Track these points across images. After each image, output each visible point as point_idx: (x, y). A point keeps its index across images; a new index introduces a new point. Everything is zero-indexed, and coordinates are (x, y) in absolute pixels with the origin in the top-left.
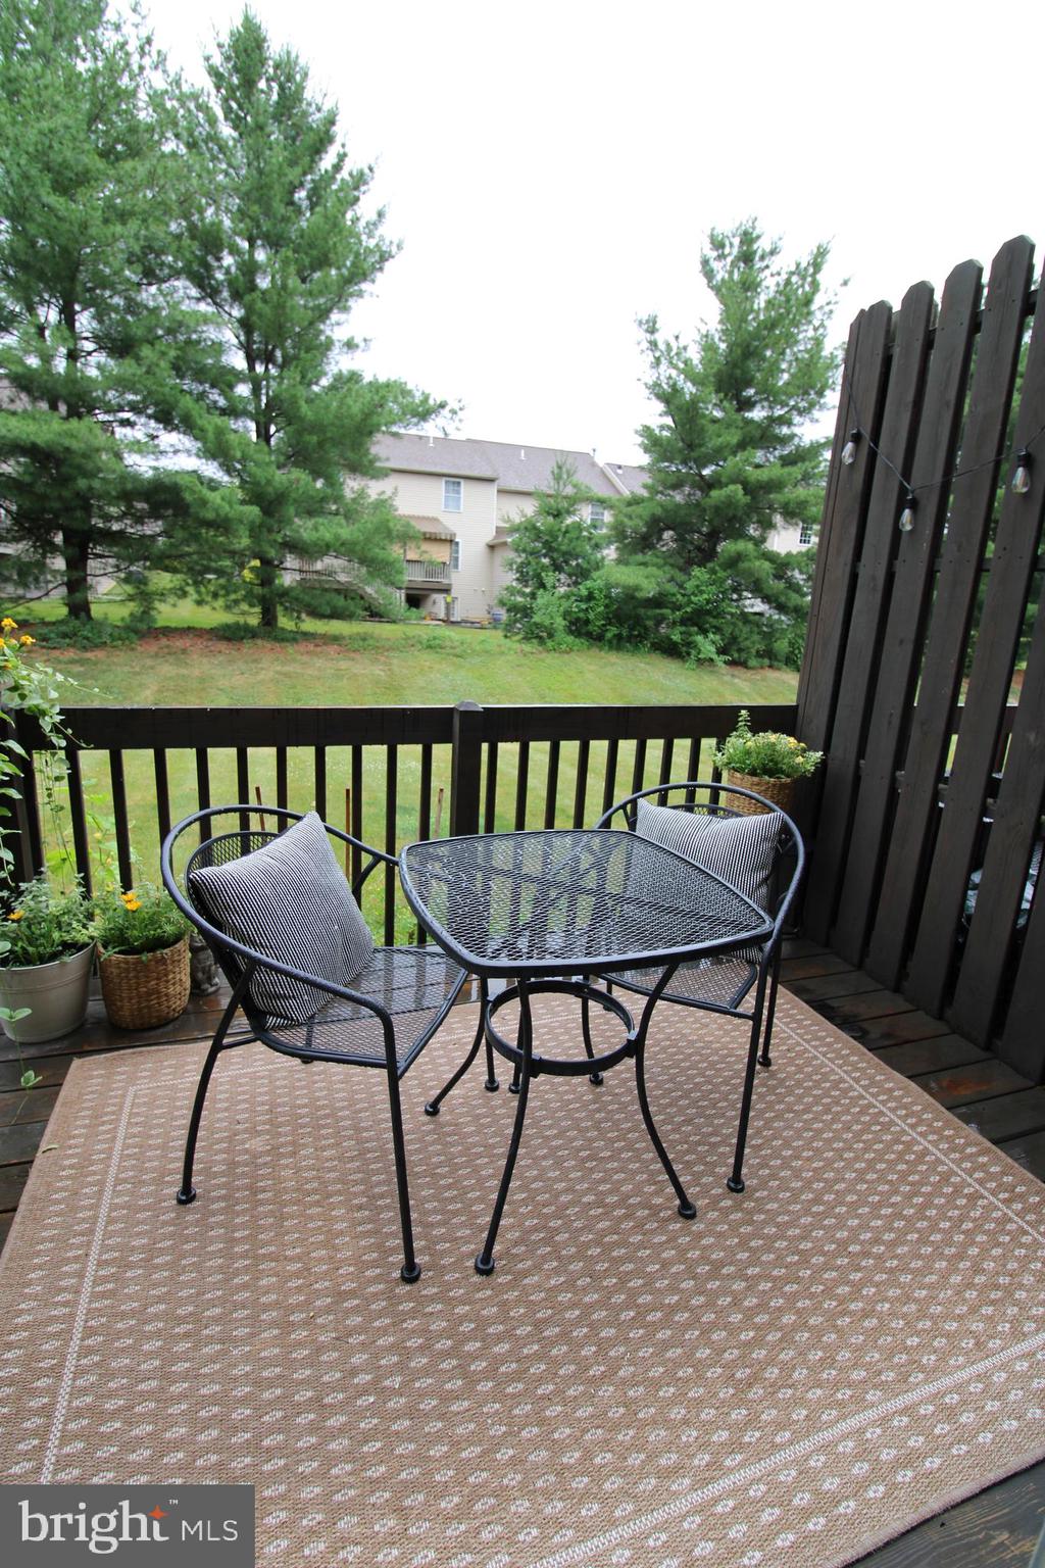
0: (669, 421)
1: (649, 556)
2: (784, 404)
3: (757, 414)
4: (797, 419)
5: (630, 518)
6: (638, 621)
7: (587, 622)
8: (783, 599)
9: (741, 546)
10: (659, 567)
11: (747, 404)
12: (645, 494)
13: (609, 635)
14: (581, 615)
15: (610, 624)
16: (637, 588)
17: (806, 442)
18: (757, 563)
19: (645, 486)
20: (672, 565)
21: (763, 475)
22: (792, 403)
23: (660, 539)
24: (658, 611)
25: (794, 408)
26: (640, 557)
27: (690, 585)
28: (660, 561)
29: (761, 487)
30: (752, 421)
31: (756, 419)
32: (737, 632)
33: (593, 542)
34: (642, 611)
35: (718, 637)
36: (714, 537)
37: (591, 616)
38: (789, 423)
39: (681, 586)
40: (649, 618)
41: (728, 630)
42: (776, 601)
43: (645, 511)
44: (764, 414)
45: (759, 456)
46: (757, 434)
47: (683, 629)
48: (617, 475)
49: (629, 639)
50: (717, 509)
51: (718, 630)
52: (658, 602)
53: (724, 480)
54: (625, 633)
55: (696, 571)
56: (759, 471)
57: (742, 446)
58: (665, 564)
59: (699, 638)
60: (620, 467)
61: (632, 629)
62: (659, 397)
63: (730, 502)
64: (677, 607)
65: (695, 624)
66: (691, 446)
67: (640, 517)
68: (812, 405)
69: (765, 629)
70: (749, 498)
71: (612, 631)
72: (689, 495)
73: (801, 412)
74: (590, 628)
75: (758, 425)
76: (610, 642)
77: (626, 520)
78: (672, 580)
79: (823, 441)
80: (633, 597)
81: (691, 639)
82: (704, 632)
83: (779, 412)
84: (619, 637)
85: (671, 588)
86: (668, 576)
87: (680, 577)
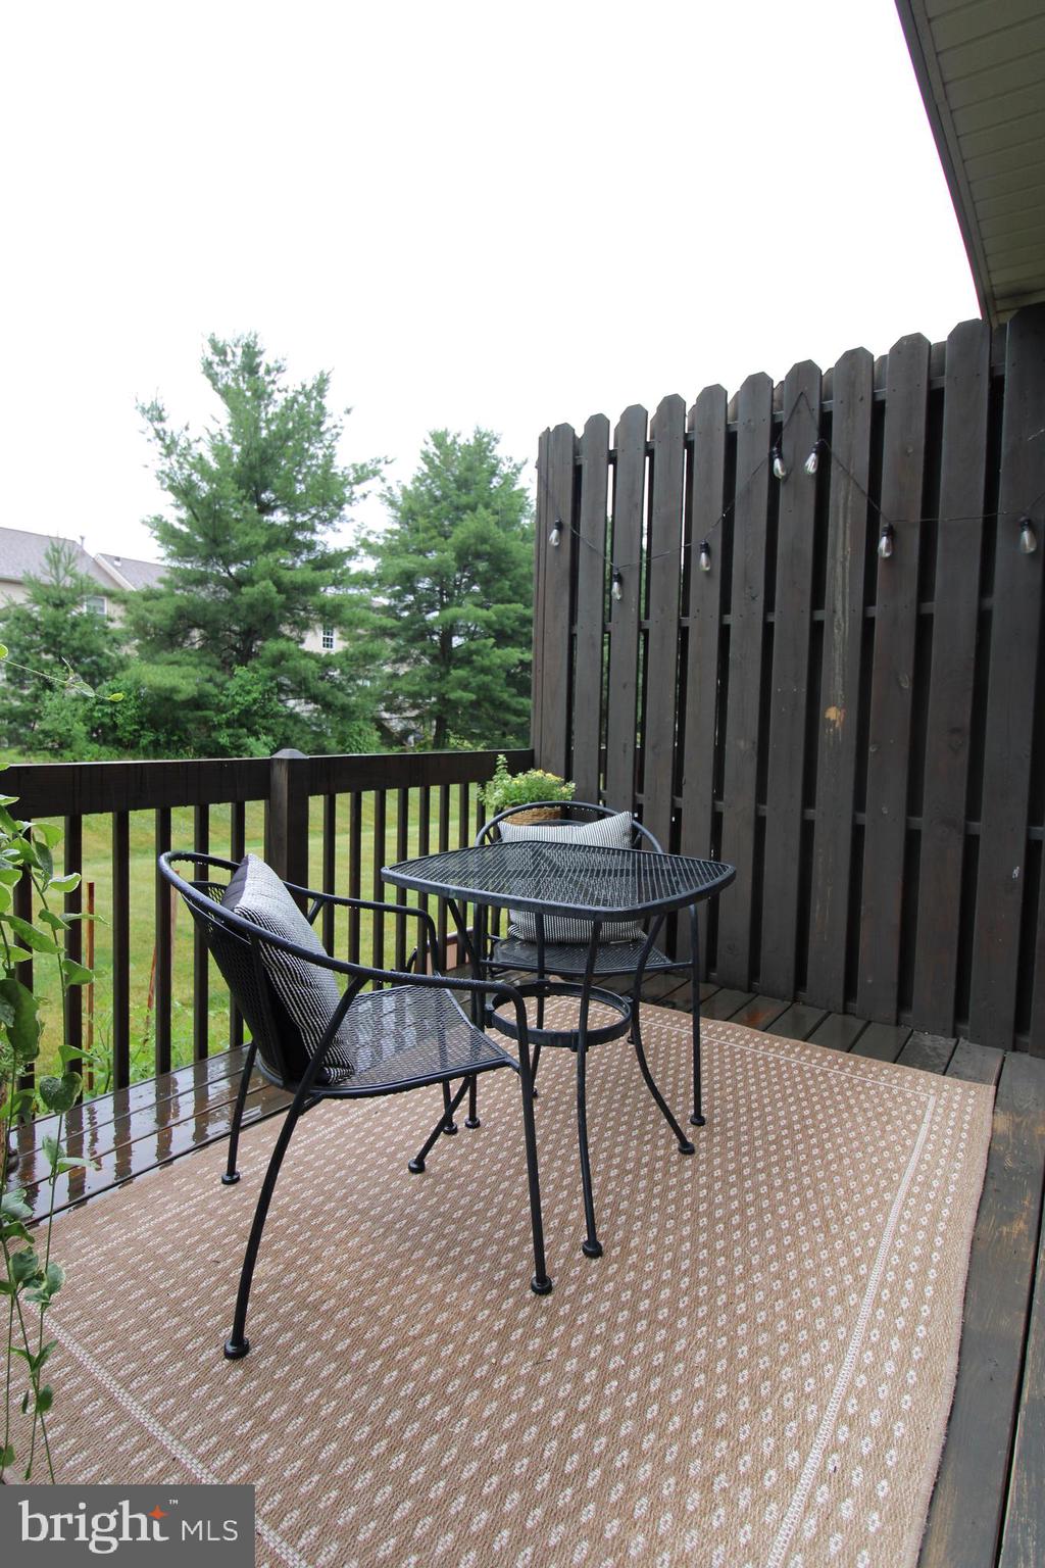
0: (183, 514)
1: (177, 655)
2: (305, 512)
3: (279, 518)
4: (319, 527)
5: (150, 612)
6: (177, 725)
7: (115, 726)
8: (329, 698)
9: (282, 645)
10: (195, 666)
11: (266, 508)
12: (161, 587)
13: (144, 742)
14: (107, 720)
15: (143, 728)
16: (174, 690)
17: (331, 549)
18: (303, 662)
19: (162, 581)
20: (209, 665)
21: (298, 577)
22: (314, 511)
23: (187, 636)
24: (200, 713)
25: (315, 516)
26: (166, 655)
27: (232, 686)
28: (195, 660)
29: (295, 588)
30: (273, 525)
31: (278, 523)
32: (289, 733)
33: (110, 637)
34: (181, 714)
35: (270, 738)
36: (249, 634)
37: (120, 720)
38: (313, 531)
39: (221, 686)
40: (189, 721)
41: (279, 730)
42: (324, 699)
43: (168, 606)
44: (286, 518)
45: (287, 559)
46: (283, 536)
47: (231, 731)
48: (116, 567)
49: (168, 743)
50: (251, 607)
51: (268, 731)
52: (197, 703)
53: (255, 578)
54: (162, 738)
55: (239, 670)
56: (291, 573)
57: (269, 547)
58: (200, 663)
59: (252, 740)
60: (118, 559)
61: (172, 733)
62: (172, 488)
63: (266, 601)
64: (221, 710)
65: (242, 726)
66: (215, 542)
67: (164, 612)
68: (333, 516)
69: (314, 728)
70: (283, 597)
71: (148, 737)
72: (215, 592)
73: (324, 521)
74: (119, 733)
75: (282, 528)
76: (145, 749)
77: (147, 615)
78: (210, 680)
79: (346, 550)
80: (168, 699)
81: (241, 741)
82: (255, 734)
83: (300, 519)
84: (156, 743)
85: (210, 688)
86: (207, 676)
87: (220, 677)
